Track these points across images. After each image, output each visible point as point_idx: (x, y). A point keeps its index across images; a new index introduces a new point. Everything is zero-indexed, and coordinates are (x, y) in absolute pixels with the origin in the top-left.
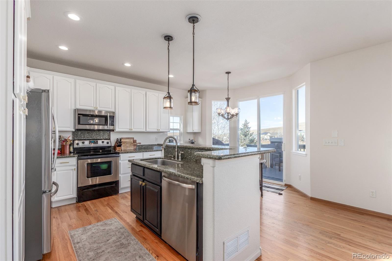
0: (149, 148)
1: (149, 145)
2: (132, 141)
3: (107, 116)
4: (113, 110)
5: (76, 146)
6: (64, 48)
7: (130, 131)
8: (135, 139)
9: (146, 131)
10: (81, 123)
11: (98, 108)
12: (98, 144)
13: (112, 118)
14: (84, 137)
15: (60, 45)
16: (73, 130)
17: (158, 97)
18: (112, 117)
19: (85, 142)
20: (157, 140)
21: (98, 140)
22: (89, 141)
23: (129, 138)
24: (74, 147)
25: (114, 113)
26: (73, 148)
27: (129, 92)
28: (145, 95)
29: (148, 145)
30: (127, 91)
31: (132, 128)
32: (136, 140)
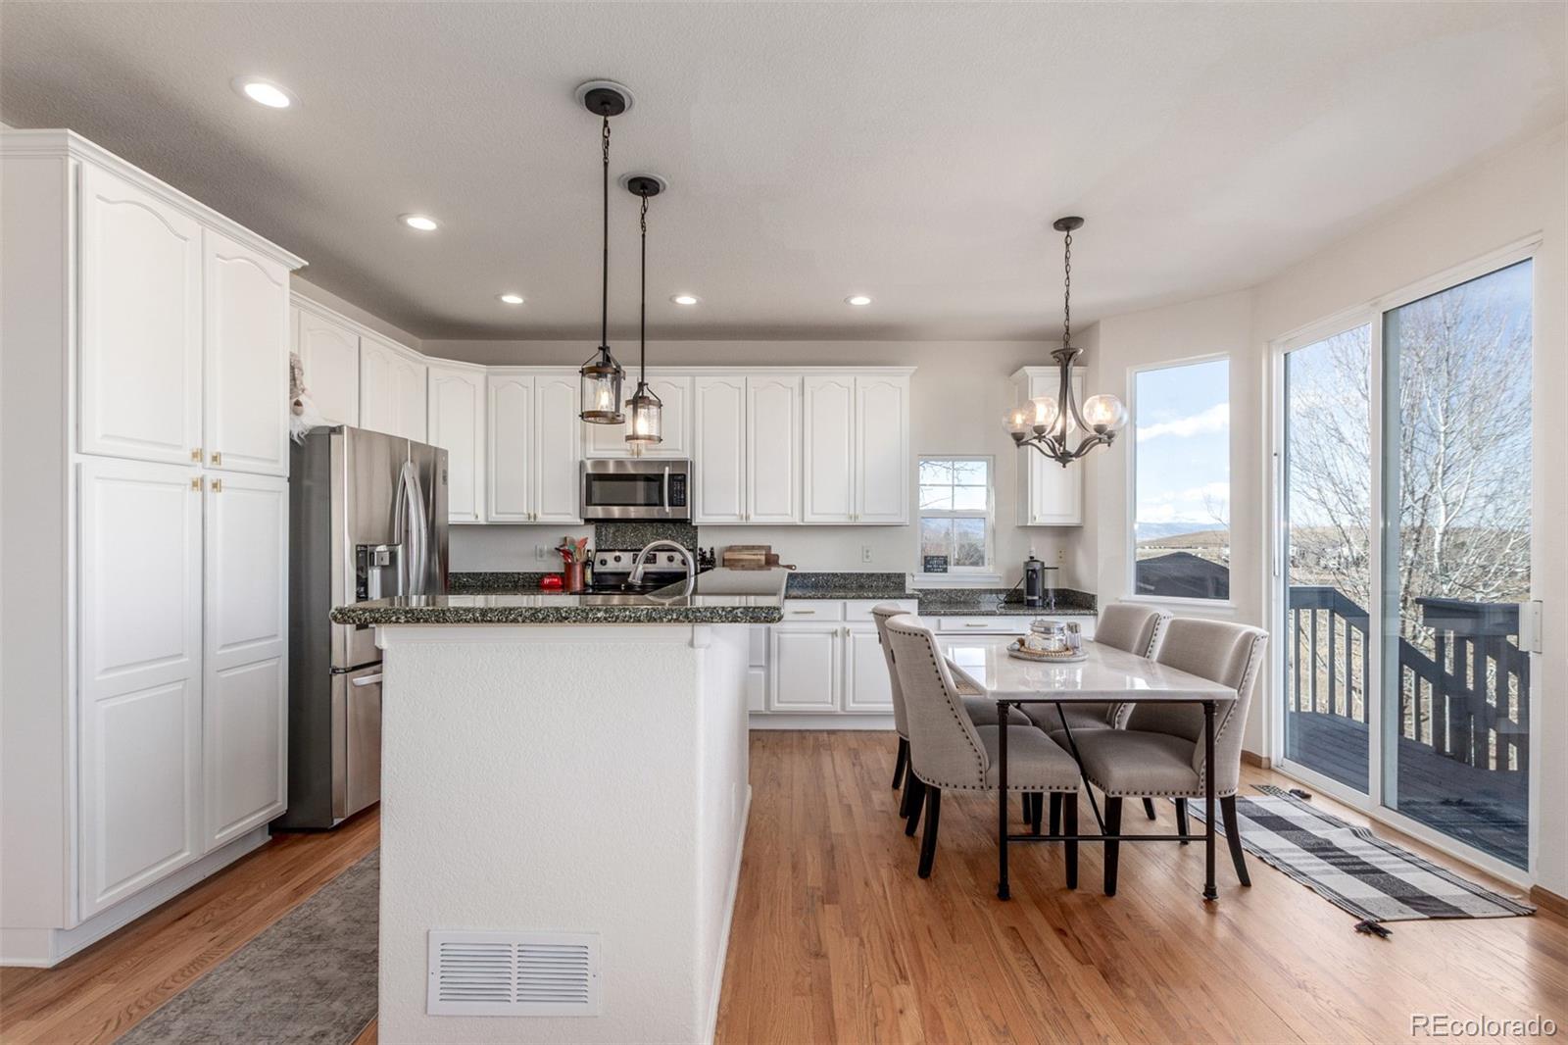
0: (835, 586)
1: (835, 575)
2: (763, 558)
3: (663, 475)
4: (686, 455)
5: (598, 568)
6: (512, 299)
7: (744, 522)
8: (773, 552)
9: (803, 520)
10: (593, 502)
11: (643, 451)
12: (655, 563)
13: (680, 481)
14: (624, 542)
15: (506, 294)
16: (579, 520)
17: (852, 391)
18: (680, 478)
19: (622, 557)
20: (867, 557)
21: (657, 553)
22: (632, 553)
23: (753, 548)
24: (595, 571)
25: (683, 463)
26: (593, 573)
27: (740, 388)
28: (797, 391)
29: (829, 574)
30: (732, 387)
31: (751, 512)
32: (778, 556)
